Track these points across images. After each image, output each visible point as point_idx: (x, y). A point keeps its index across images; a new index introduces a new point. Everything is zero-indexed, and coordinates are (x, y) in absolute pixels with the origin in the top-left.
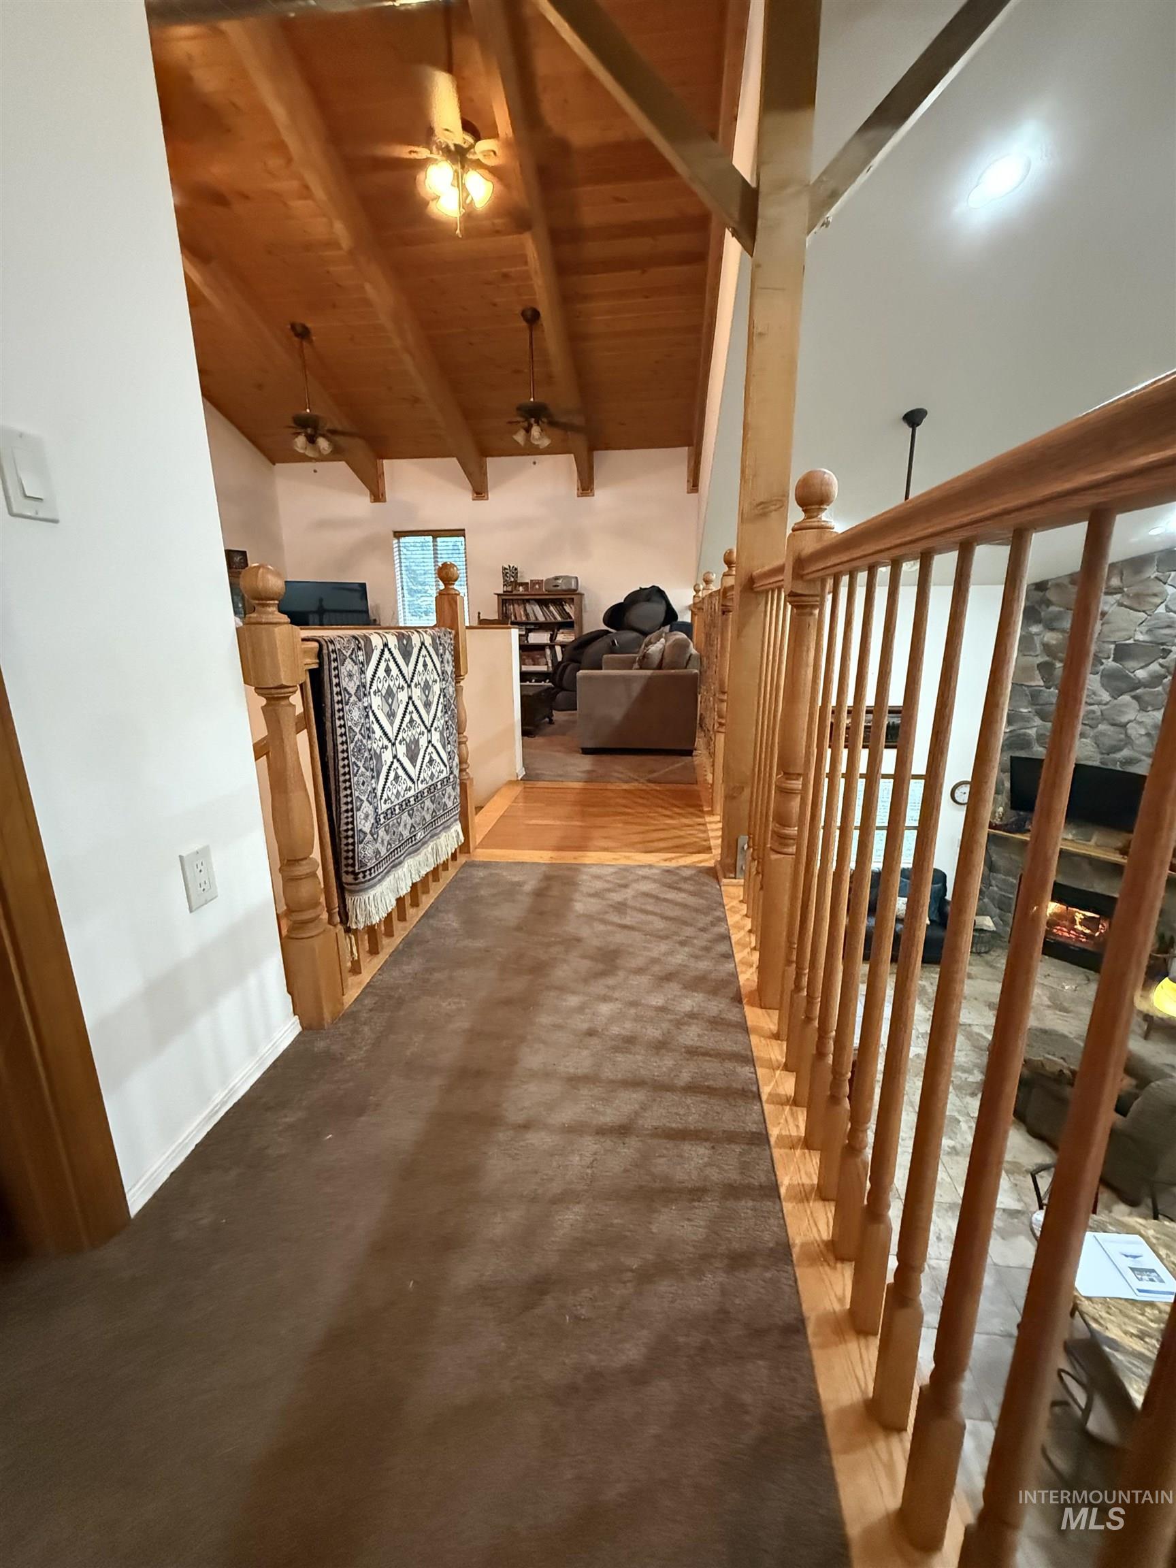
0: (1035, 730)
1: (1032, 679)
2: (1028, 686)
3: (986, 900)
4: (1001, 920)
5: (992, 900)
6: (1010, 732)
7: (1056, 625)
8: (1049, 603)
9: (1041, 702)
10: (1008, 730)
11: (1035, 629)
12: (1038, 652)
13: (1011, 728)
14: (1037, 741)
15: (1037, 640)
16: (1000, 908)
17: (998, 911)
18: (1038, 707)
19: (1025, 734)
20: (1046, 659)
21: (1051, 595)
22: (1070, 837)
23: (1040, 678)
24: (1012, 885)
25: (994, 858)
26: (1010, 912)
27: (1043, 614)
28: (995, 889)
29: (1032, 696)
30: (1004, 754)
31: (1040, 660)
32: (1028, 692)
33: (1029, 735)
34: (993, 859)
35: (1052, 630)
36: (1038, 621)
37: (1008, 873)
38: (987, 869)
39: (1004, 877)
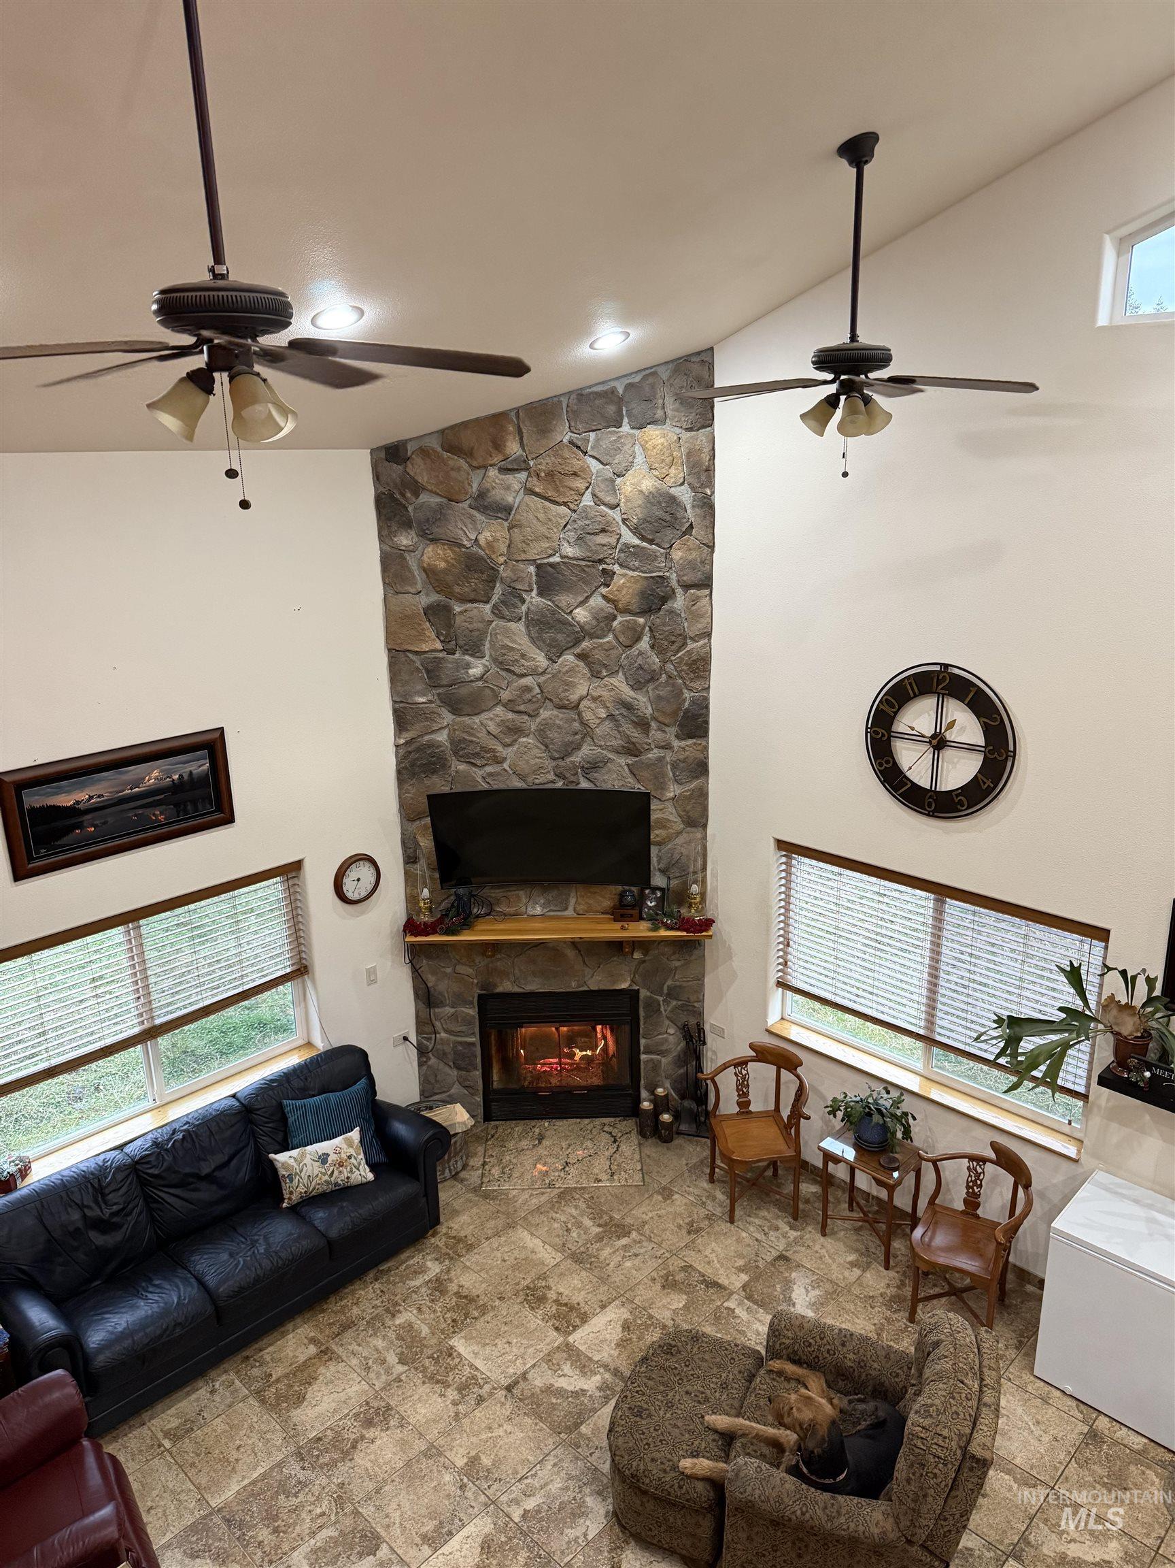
0: (446, 732)
1: (420, 637)
2: (416, 653)
3: (433, 1061)
4: (465, 1087)
5: (442, 1056)
6: (407, 743)
7: (438, 531)
8: (417, 489)
9: (445, 682)
10: (402, 741)
11: (405, 540)
12: (419, 587)
13: (407, 736)
14: (456, 754)
15: (412, 562)
16: (459, 1068)
17: (455, 1072)
18: (441, 690)
19: (431, 745)
20: (434, 598)
21: (419, 470)
22: (538, 910)
23: (433, 635)
24: (467, 1021)
25: (431, 980)
26: (475, 1069)
27: (410, 509)
28: (443, 1035)
29: (428, 672)
30: (406, 786)
31: (425, 600)
32: (418, 664)
33: (438, 745)
34: (430, 985)
35: (434, 541)
36: (407, 524)
37: (459, 1000)
38: (421, 1005)
39: (452, 1010)
